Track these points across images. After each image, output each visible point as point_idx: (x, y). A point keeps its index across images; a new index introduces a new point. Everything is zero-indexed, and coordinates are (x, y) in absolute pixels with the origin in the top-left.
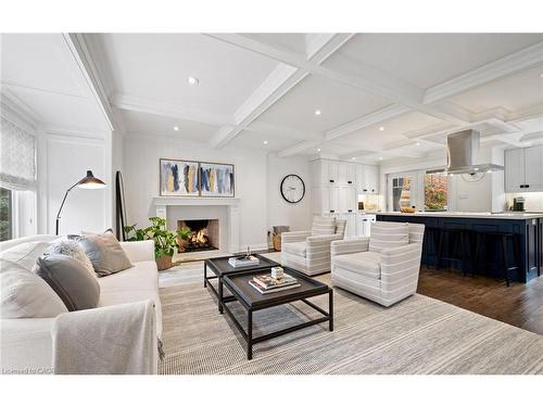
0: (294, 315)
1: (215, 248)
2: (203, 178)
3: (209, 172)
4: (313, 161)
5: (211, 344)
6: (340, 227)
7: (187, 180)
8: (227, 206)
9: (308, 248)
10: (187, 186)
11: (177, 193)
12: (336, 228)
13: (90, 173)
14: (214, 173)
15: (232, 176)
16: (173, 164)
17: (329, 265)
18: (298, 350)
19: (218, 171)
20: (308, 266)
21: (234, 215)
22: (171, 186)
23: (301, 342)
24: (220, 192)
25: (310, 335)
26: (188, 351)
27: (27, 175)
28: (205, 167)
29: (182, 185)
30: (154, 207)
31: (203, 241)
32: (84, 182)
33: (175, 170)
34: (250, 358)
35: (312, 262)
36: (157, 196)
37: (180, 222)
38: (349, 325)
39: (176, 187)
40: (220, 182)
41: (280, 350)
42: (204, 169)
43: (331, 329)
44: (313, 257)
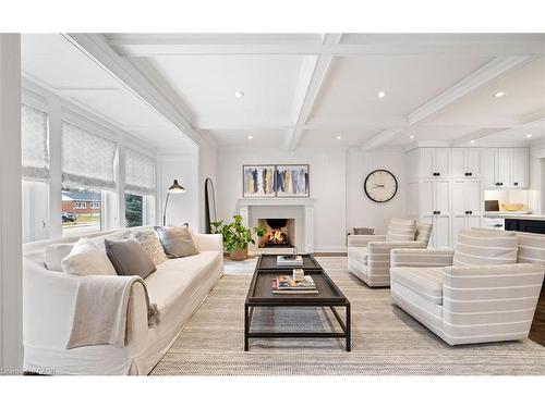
0: (320, 324)
1: (292, 246)
2: (279, 180)
3: (284, 173)
4: (409, 152)
5: (226, 328)
6: (423, 233)
7: (265, 182)
8: (303, 206)
9: (369, 254)
10: (265, 188)
11: (257, 194)
12: (417, 234)
13: (176, 181)
14: (289, 175)
15: (307, 176)
16: (253, 169)
17: (389, 279)
18: (296, 357)
19: (293, 172)
20: (369, 275)
21: (308, 214)
22: (252, 189)
23: (305, 352)
24: (295, 192)
25: (320, 348)
26: (207, 328)
27: (148, 185)
28: (281, 169)
29: (260, 187)
30: (238, 207)
31: (280, 239)
32: (171, 188)
33: (255, 174)
34: (246, 349)
35: (374, 272)
36: (241, 197)
37: (261, 221)
38: (375, 352)
39: (256, 189)
40: (295, 182)
41: (278, 352)
42: (280, 172)
43: (348, 349)
44: (374, 265)
